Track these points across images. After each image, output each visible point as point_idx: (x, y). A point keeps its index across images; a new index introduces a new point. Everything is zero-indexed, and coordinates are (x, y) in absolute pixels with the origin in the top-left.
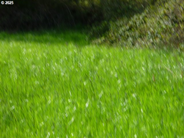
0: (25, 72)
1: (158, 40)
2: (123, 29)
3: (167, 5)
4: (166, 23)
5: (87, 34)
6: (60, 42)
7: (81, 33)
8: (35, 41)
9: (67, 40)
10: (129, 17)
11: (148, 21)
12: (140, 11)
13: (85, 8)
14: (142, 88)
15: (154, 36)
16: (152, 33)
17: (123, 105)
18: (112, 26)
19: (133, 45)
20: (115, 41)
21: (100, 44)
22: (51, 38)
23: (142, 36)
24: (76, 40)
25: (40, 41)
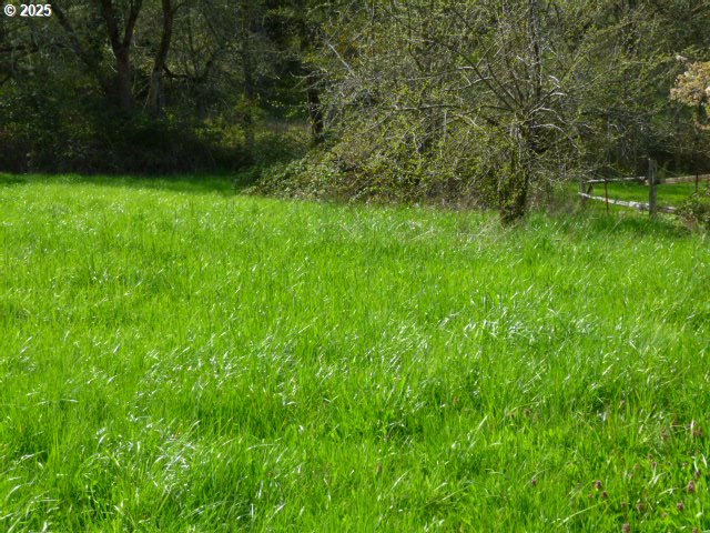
0: (165, 226)
1: (322, 192)
2: (278, 176)
3: (333, 149)
4: (333, 171)
5: (232, 181)
6: (200, 190)
7: (225, 179)
8: (171, 189)
9: (209, 189)
10: (286, 161)
11: (310, 168)
12: (301, 154)
13: (229, 150)
14: (316, 250)
15: (318, 186)
16: (317, 182)
17: (296, 270)
18: (264, 174)
19: (291, 196)
20: (269, 190)
21: (251, 194)
22: (187, 185)
23: (303, 185)
24: (220, 189)
25: (177, 190)
